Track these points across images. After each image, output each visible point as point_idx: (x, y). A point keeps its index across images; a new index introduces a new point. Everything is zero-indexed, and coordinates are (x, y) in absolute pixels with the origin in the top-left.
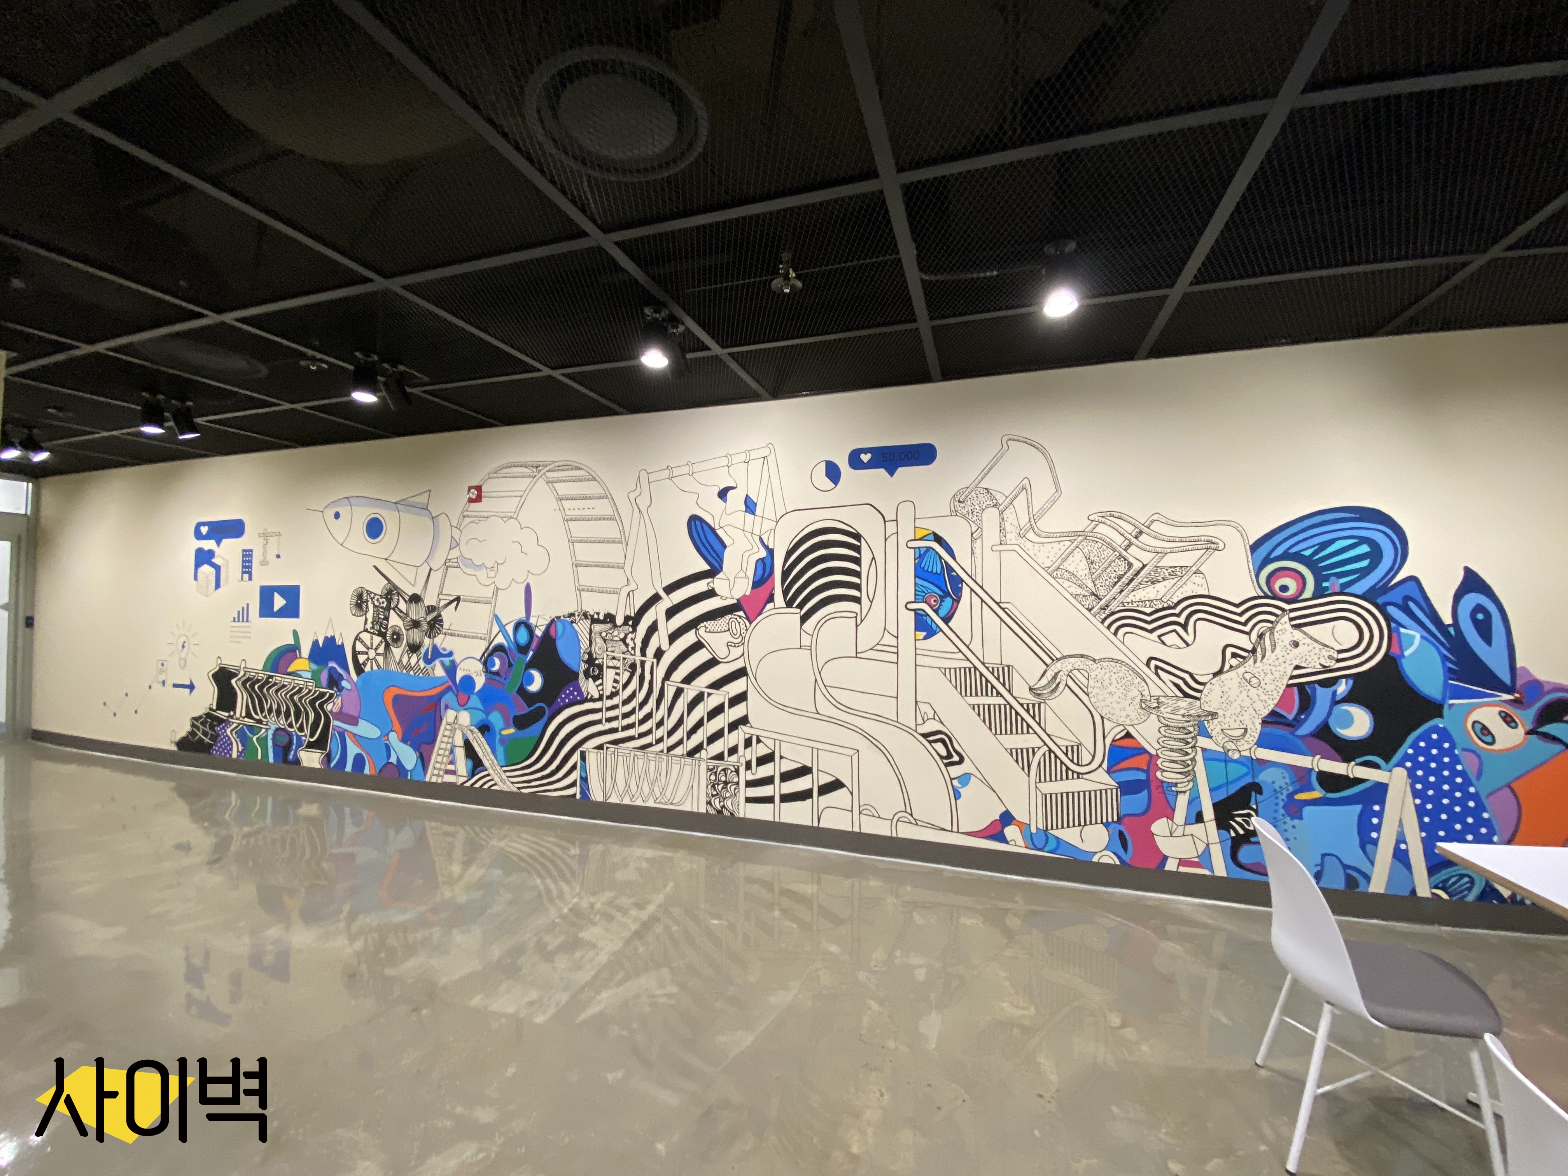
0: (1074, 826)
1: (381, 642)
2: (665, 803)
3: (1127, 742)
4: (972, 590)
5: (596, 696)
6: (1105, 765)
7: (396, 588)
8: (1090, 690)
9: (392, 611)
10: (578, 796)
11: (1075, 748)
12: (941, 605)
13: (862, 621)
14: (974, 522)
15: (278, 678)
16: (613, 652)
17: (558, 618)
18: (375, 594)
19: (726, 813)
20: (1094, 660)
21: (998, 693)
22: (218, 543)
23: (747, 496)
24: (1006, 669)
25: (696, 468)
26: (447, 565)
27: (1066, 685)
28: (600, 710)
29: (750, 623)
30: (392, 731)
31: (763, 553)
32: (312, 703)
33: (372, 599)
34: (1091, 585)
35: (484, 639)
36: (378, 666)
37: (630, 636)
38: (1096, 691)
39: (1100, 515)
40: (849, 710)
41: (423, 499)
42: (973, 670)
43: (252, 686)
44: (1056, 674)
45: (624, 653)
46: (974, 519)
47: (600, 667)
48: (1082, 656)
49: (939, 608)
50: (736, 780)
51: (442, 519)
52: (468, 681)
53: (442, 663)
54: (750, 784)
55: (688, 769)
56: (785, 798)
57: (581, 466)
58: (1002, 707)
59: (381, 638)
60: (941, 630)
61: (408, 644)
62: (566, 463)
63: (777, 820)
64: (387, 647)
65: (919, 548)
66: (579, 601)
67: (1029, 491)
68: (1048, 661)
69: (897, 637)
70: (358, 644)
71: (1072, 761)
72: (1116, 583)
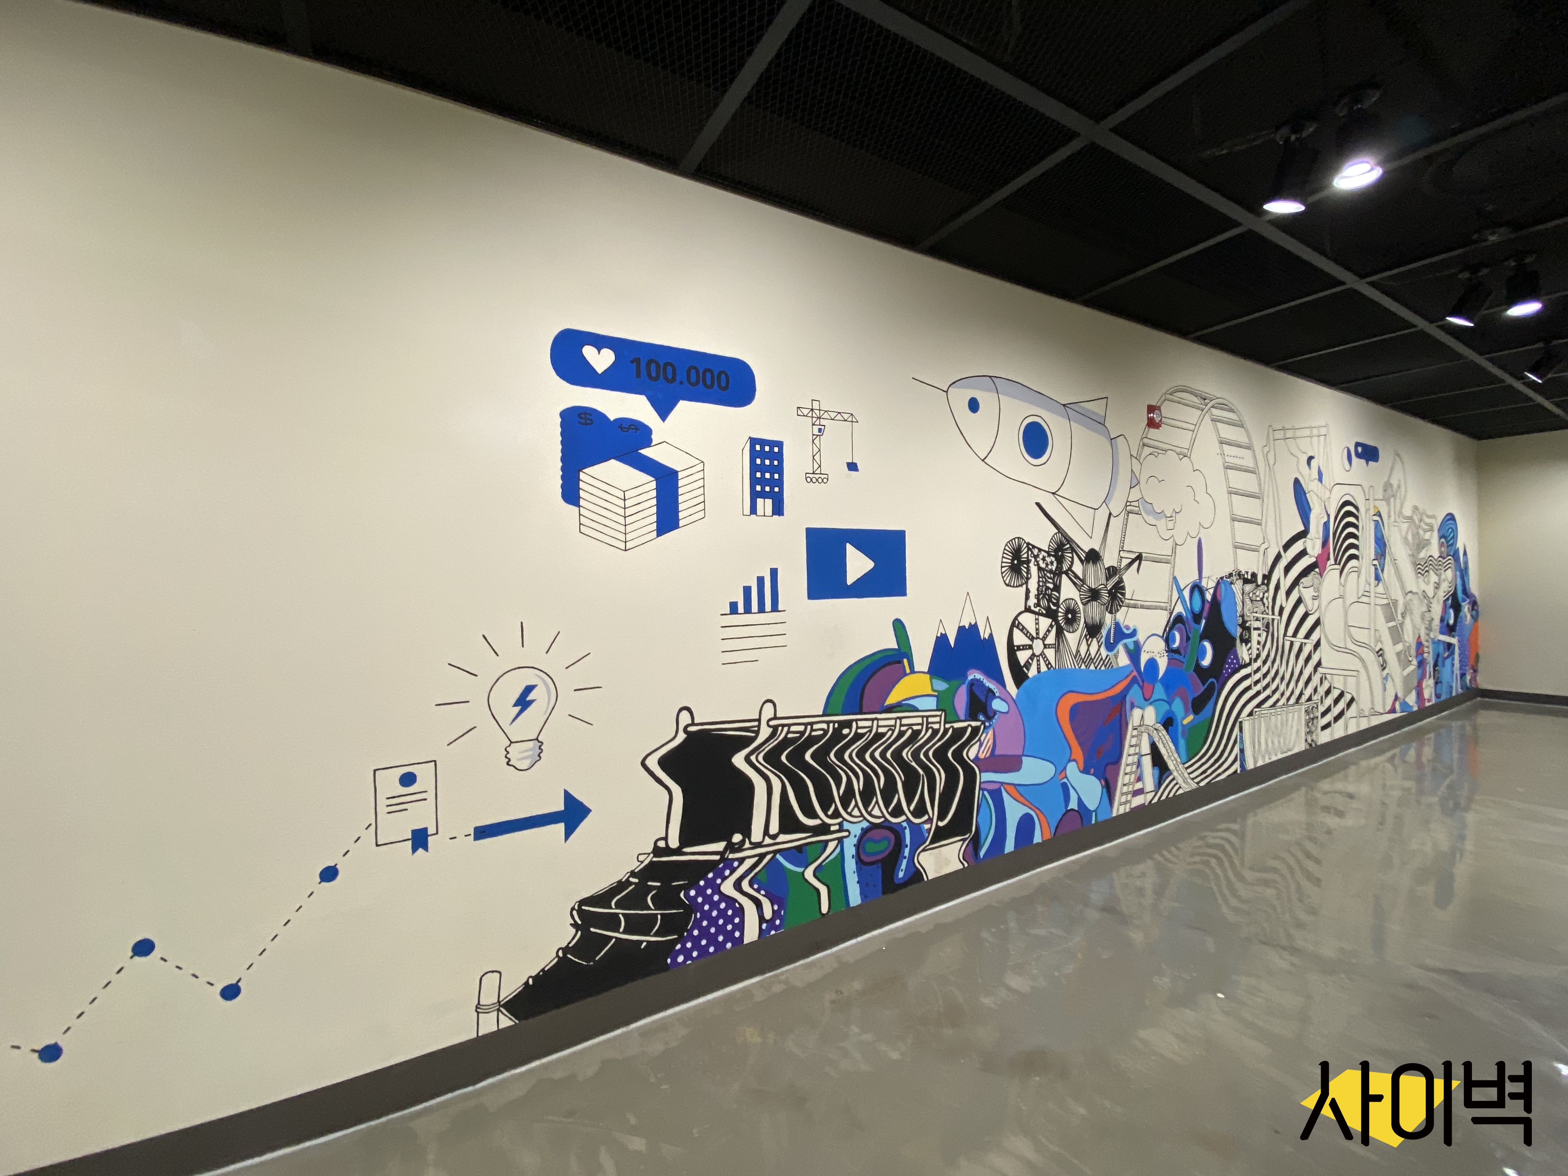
0: (1409, 693)
2: (1286, 752)
3: (1419, 640)
4: (1388, 551)
5: (1248, 661)
6: (1415, 655)
7: (1069, 540)
9: (1064, 576)
10: (1239, 770)
11: (1410, 647)
12: (1381, 562)
13: (1360, 574)
16: (1256, 612)
17: (1222, 578)
18: (1040, 550)
19: (1313, 745)
21: (1395, 619)
23: (1319, 466)
24: (1396, 603)
25: (1297, 433)
26: (1128, 510)
28: (1250, 675)
29: (1321, 578)
30: (1070, 761)
31: (1326, 518)
32: (940, 754)
33: (1036, 557)
34: (1412, 549)
35: (1166, 609)
37: (1266, 595)
39: (1414, 507)
40: (1356, 642)
41: (1097, 408)
42: (1389, 605)
45: (1262, 613)
46: (1389, 503)
47: (1249, 630)
50: (1317, 714)
51: (1121, 443)
52: (1152, 666)
53: (1125, 646)
54: (1323, 715)
55: (1296, 716)
56: (1335, 720)
57: (1235, 409)
58: (1395, 627)
59: (1050, 620)
60: (1381, 579)
61: (1087, 625)
62: (1225, 402)
63: (1332, 739)
64: (1060, 633)
65: (1375, 521)
66: (1235, 559)
67: (1400, 489)
70: (1017, 632)
72: (1417, 548)
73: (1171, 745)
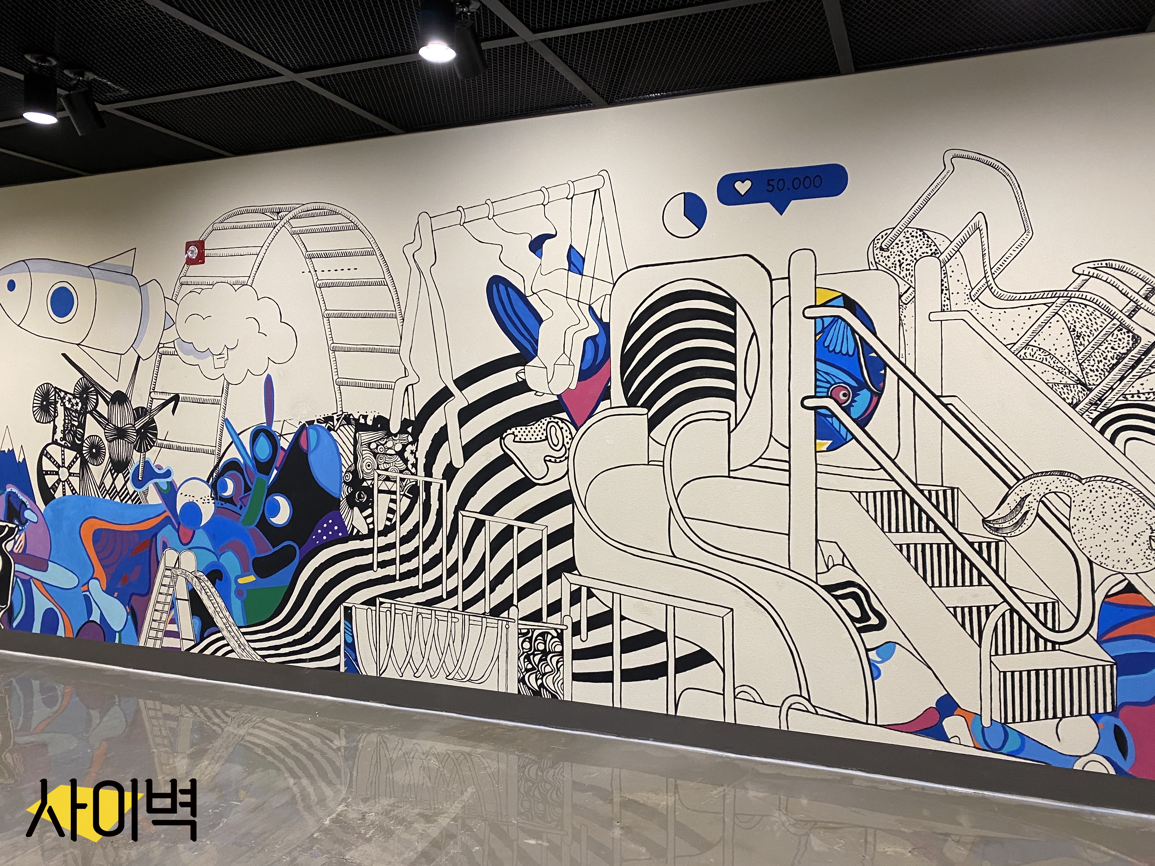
0: (1047, 718)
1: (76, 457)
2: (461, 680)
3: (1129, 599)
4: (900, 378)
5: (365, 531)
6: (1094, 631)
7: (94, 384)
8: (1073, 522)
9: (88, 415)
10: (343, 669)
11: (1050, 607)
12: (853, 401)
13: (737, 425)
14: (903, 279)
16: (387, 470)
17: (311, 423)
18: (66, 393)
19: (545, 695)
20: (1080, 480)
21: (937, 527)
23: (571, 247)
24: (949, 492)
25: (499, 208)
26: (161, 352)
27: (1038, 515)
28: (370, 551)
29: (577, 430)
30: (92, 578)
31: (594, 330)
33: (62, 399)
34: (1076, 369)
35: (212, 453)
36: (73, 490)
37: (409, 448)
38: (1080, 524)
39: (1091, 265)
40: (718, 552)
41: (126, 261)
42: (900, 494)
44: (1023, 499)
45: (401, 472)
46: (903, 274)
47: (369, 491)
48: (1062, 473)
49: (850, 405)
50: (559, 648)
51: (153, 287)
52: (192, 509)
53: (156, 485)
54: (578, 655)
55: (491, 633)
56: (629, 675)
57: (338, 210)
58: (943, 547)
59: (75, 453)
60: (854, 437)
61: (112, 460)
62: (316, 206)
63: (617, 705)
64: (84, 464)
65: (822, 317)
66: (339, 400)
67: (984, 231)
68: (1012, 481)
69: (789, 448)
70: (45, 461)
71: (1045, 625)
72: (1112, 369)
73: (219, 600)
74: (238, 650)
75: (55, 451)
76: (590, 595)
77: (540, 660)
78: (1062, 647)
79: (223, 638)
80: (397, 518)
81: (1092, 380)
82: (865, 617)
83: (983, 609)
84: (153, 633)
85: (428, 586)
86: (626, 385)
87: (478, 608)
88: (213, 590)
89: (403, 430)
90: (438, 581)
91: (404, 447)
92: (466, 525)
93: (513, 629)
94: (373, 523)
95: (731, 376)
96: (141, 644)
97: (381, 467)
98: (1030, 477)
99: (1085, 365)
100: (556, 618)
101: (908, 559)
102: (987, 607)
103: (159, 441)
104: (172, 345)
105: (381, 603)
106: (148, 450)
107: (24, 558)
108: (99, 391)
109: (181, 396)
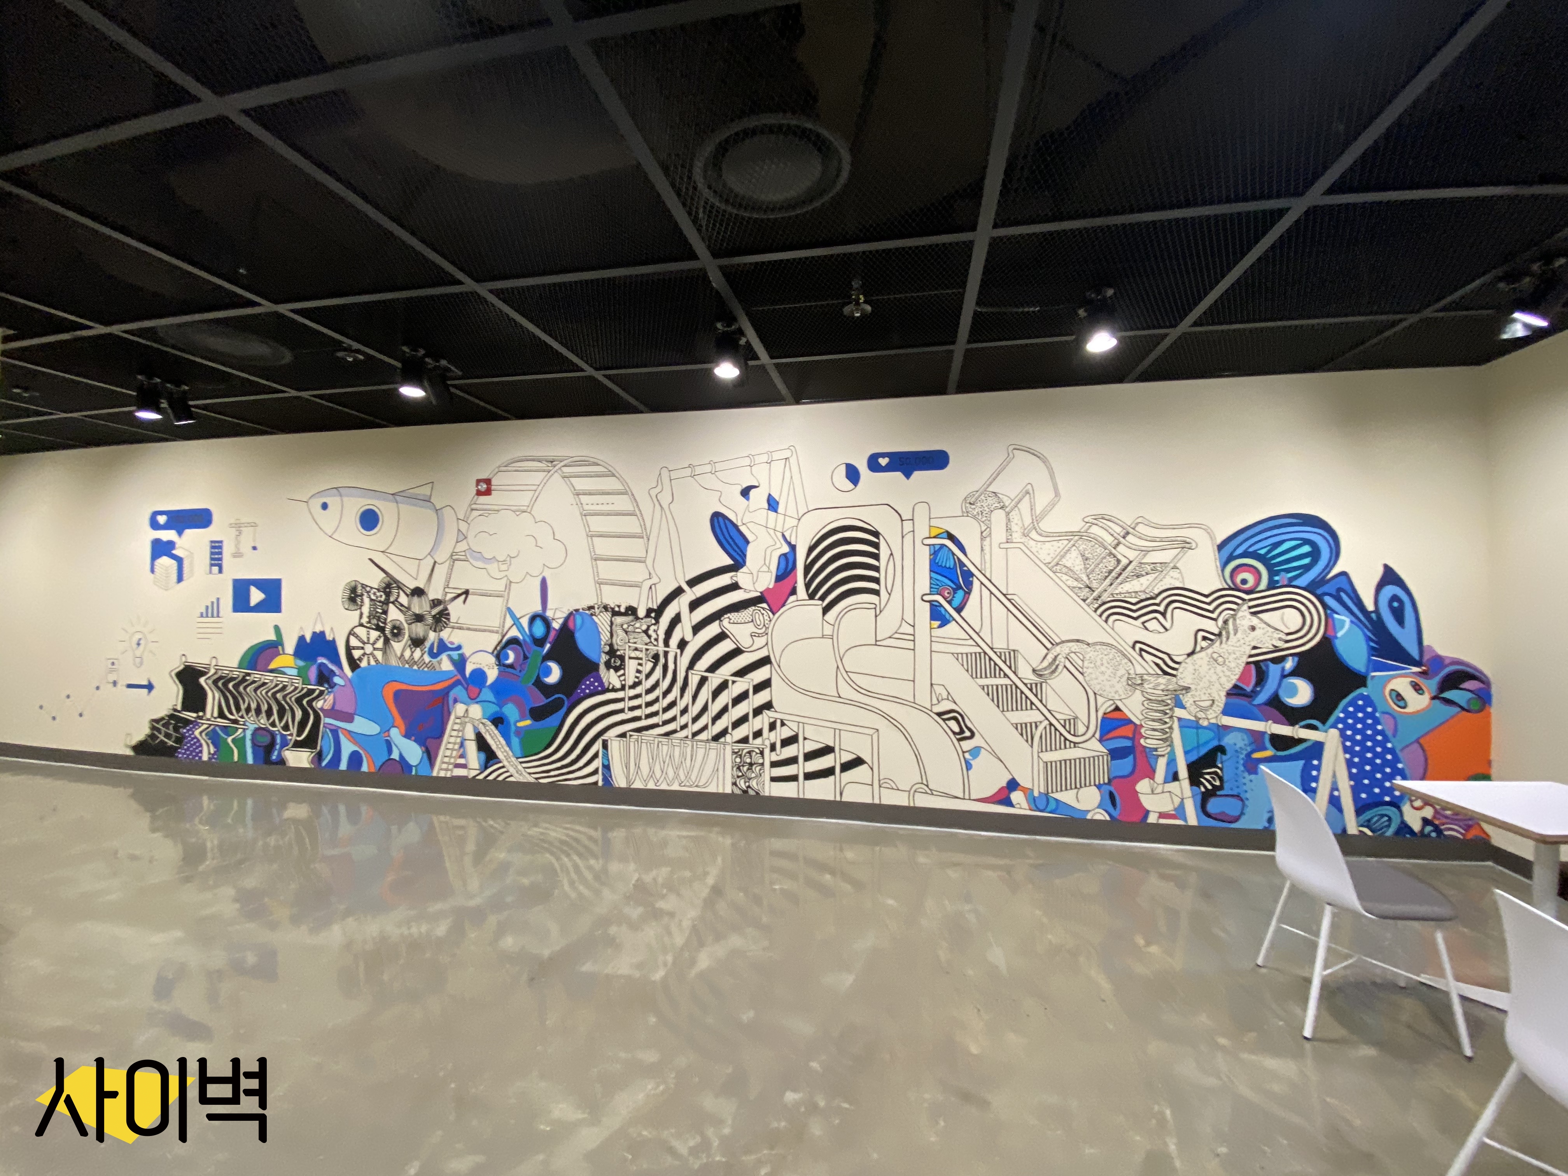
0: (1071, 789)
1: (380, 637)
2: (690, 786)
3: (1116, 715)
4: (982, 583)
5: (618, 686)
6: (1098, 735)
7: (396, 581)
8: (1085, 670)
9: (391, 605)
10: (600, 783)
11: (1072, 721)
12: (954, 597)
13: (881, 612)
14: (983, 522)
15: (256, 675)
16: (635, 643)
17: (577, 610)
18: (372, 588)
19: (751, 792)
20: (1088, 644)
21: (1006, 675)
22: (180, 533)
23: (770, 495)
24: (1012, 653)
25: (719, 467)
26: (454, 558)
27: (1065, 667)
28: (622, 700)
29: (774, 614)
30: (393, 726)
31: (786, 549)
32: (299, 701)
33: (368, 592)
34: (1085, 578)
35: (497, 632)
36: (377, 661)
37: (653, 628)
38: (1090, 670)
39: (1093, 517)
40: (869, 693)
41: (425, 491)
42: (982, 655)
43: (225, 685)
44: (1056, 657)
45: (646, 644)
46: (984, 519)
47: (622, 658)
48: (1078, 641)
49: (952, 600)
50: (761, 761)
51: (447, 512)
52: (479, 674)
53: (450, 657)
54: (774, 764)
55: (713, 753)
56: (809, 776)
57: (600, 462)
58: (1009, 687)
59: (379, 633)
60: (954, 619)
61: (411, 639)
62: (583, 458)
63: (801, 796)
64: (387, 641)
65: (933, 545)
66: (599, 593)
67: (1032, 495)
68: (1049, 645)
69: (913, 626)
70: (352, 638)
71: (1069, 732)
72: (1106, 577)
73: (500, 739)
74: (516, 775)
75: (362, 632)
76: (783, 724)
77: (748, 769)
78: (1080, 745)
79: (503, 767)
80: (642, 676)
81: (1094, 585)
82: (962, 731)
83: (1034, 725)
84: (444, 766)
85: (666, 723)
86: (808, 586)
87: (703, 736)
88: (496, 732)
89: (648, 615)
90: (674, 719)
91: (649, 627)
92: (694, 680)
93: (729, 750)
94: (625, 680)
95: (877, 580)
96: (435, 774)
97: (631, 641)
98: (1060, 643)
99: (1090, 576)
100: (759, 741)
101: (988, 694)
102: (1036, 723)
103: (452, 624)
104: (463, 554)
105: (631, 736)
106: (442, 630)
107: (332, 713)
108: (400, 586)
109: (471, 591)
